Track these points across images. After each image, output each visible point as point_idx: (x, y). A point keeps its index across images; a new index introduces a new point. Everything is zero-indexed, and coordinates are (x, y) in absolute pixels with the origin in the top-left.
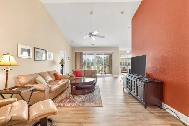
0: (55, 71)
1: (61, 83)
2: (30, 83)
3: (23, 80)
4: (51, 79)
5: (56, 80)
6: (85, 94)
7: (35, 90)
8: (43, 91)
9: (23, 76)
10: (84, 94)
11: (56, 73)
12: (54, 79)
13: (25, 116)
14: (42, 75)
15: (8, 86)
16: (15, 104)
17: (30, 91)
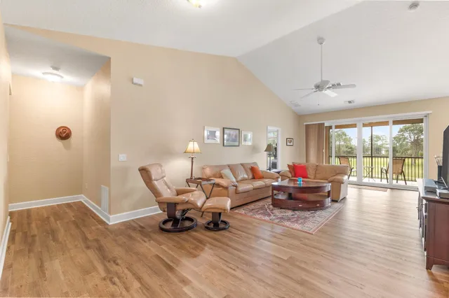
0: (255, 163)
1: (259, 183)
2: (215, 176)
3: (208, 172)
4: (246, 176)
5: (254, 178)
6: (296, 210)
7: (218, 185)
8: (226, 188)
9: (208, 166)
10: (294, 210)
11: (255, 166)
12: (251, 177)
13: (199, 204)
14: (232, 168)
15: (193, 175)
16: (195, 192)
17: (211, 184)
